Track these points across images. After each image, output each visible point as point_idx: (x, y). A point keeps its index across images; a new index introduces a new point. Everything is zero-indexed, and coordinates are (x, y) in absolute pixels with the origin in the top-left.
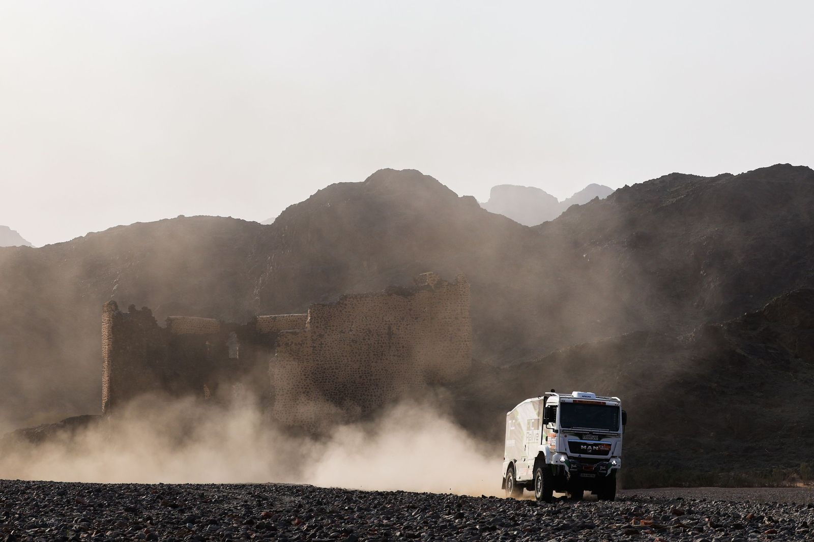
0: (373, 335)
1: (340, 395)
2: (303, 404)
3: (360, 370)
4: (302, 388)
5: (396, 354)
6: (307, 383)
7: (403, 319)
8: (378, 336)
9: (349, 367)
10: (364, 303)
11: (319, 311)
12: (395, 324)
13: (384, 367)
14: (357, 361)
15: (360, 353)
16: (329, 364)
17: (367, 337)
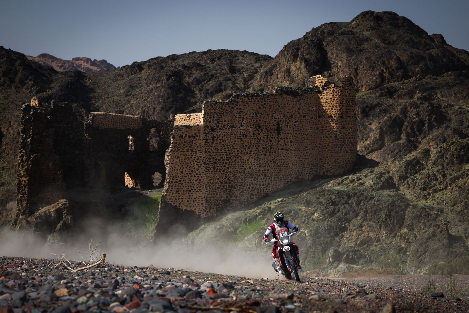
0: (262, 130)
1: (230, 183)
2: (195, 191)
3: (249, 162)
4: (195, 176)
5: (284, 148)
6: (199, 172)
7: (292, 117)
8: (268, 132)
9: (239, 159)
10: (255, 101)
11: (212, 107)
12: (284, 121)
13: (273, 160)
14: (247, 153)
15: (250, 146)
16: (220, 155)
17: (257, 132)
